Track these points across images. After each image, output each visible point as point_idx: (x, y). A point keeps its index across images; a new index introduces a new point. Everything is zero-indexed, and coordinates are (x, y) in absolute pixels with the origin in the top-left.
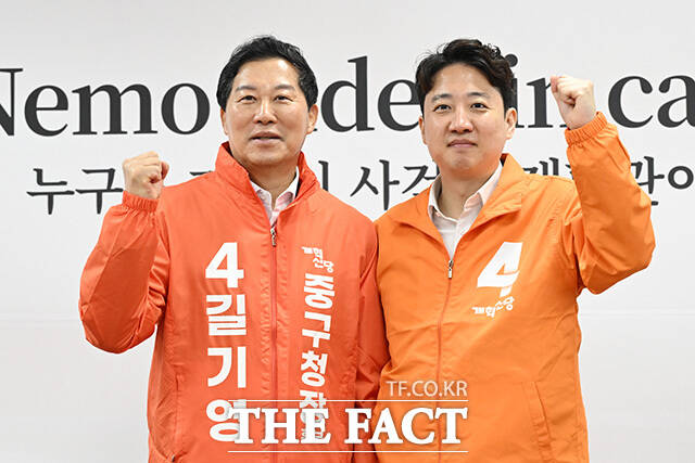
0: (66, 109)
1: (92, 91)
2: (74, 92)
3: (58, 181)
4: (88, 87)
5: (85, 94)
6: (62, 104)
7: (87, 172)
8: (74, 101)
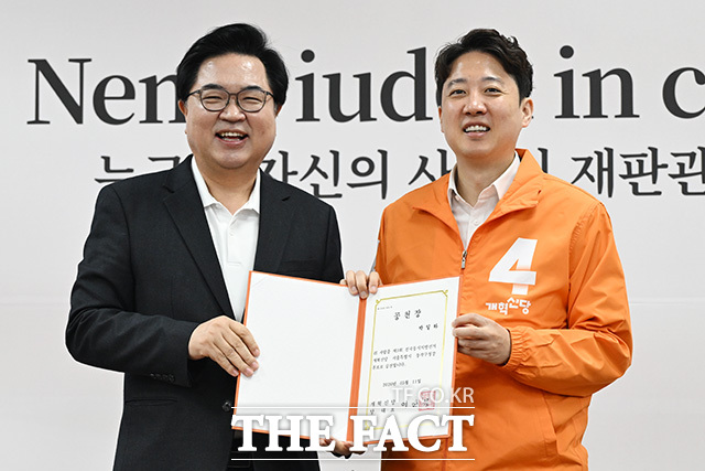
0: (133, 98)
1: (158, 81)
2: (141, 81)
3: (125, 168)
4: (155, 77)
5: (151, 84)
6: (130, 93)
7: (153, 159)
8: (141, 91)
